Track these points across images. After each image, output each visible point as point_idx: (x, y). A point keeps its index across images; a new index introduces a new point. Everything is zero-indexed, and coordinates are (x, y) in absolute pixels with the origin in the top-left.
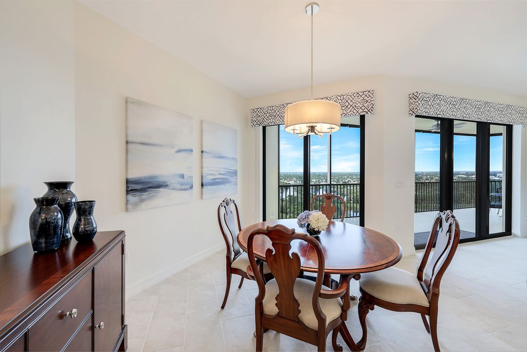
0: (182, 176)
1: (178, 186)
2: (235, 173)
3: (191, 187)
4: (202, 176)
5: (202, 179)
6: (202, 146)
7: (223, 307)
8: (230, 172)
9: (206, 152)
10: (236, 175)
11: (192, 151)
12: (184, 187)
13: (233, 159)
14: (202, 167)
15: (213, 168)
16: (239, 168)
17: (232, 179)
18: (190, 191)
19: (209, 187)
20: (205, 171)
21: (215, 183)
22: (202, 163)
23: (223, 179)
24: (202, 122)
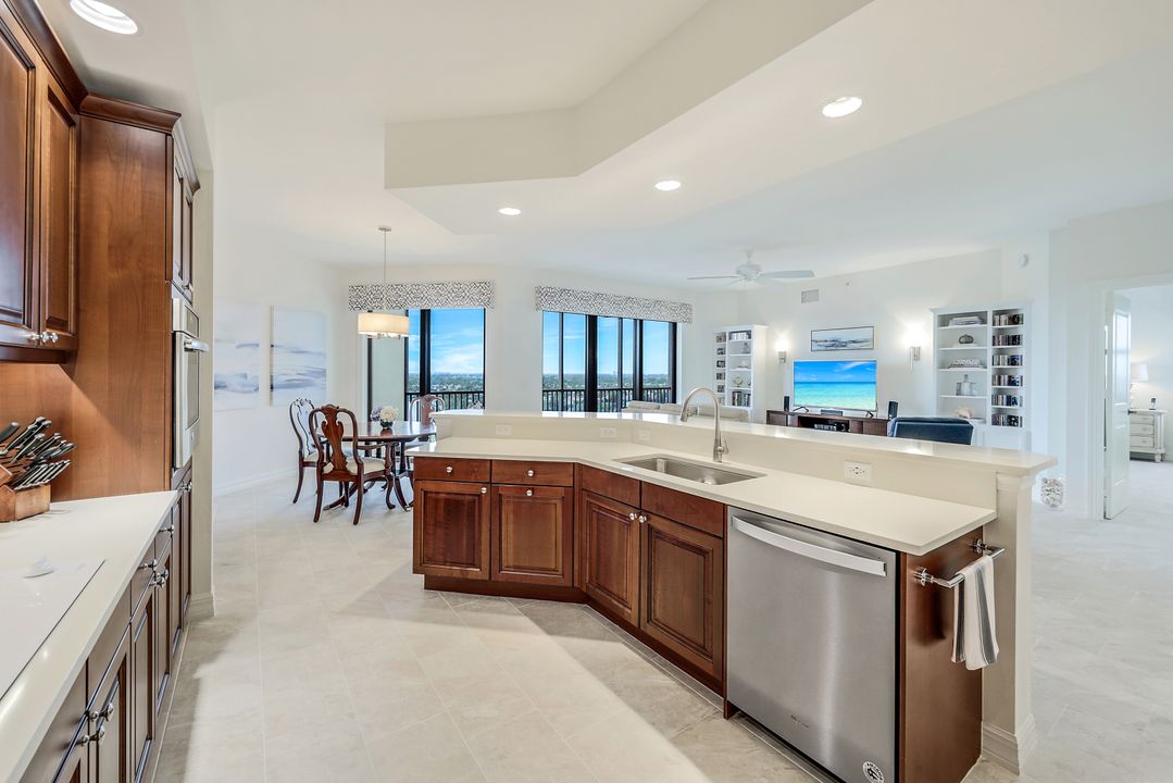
0: (245, 376)
1: (239, 388)
2: (323, 373)
3: (257, 389)
4: (272, 377)
5: (272, 380)
6: (271, 338)
7: (295, 502)
8: (314, 372)
9: (277, 346)
10: (325, 376)
11: (257, 345)
12: (246, 389)
13: (320, 354)
14: (271, 365)
15: (286, 367)
16: (329, 366)
17: (318, 381)
18: (255, 394)
19: (282, 390)
20: (276, 371)
21: (290, 385)
22: (271, 360)
23: (303, 380)
24: (272, 309)
